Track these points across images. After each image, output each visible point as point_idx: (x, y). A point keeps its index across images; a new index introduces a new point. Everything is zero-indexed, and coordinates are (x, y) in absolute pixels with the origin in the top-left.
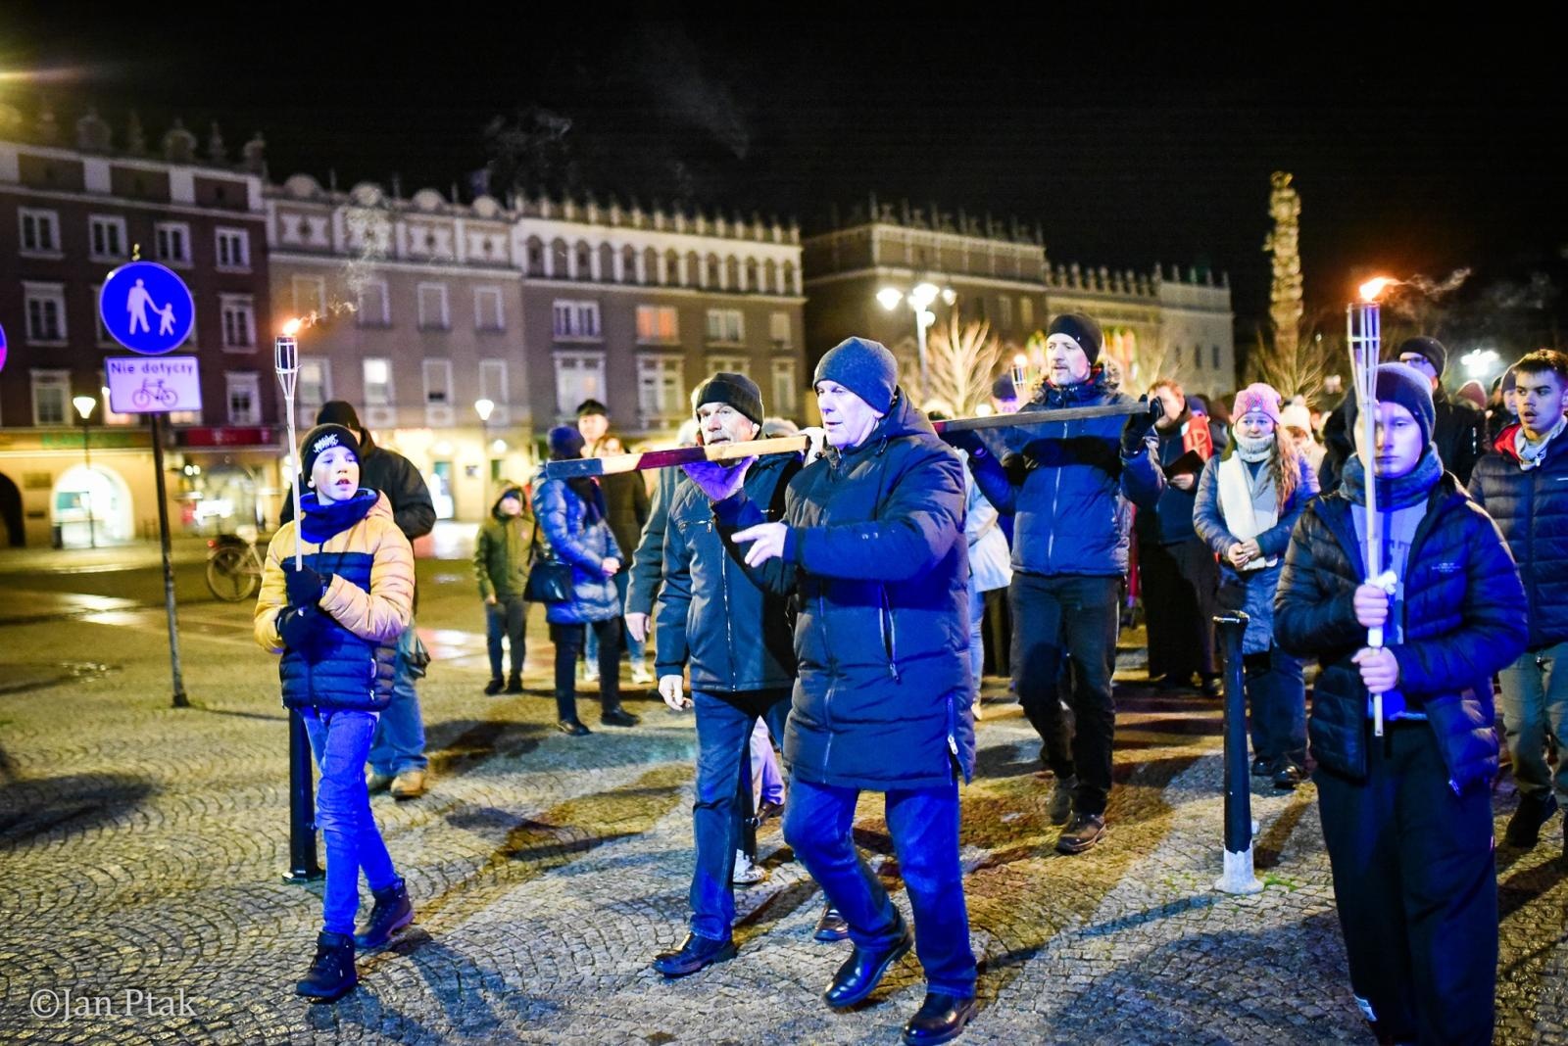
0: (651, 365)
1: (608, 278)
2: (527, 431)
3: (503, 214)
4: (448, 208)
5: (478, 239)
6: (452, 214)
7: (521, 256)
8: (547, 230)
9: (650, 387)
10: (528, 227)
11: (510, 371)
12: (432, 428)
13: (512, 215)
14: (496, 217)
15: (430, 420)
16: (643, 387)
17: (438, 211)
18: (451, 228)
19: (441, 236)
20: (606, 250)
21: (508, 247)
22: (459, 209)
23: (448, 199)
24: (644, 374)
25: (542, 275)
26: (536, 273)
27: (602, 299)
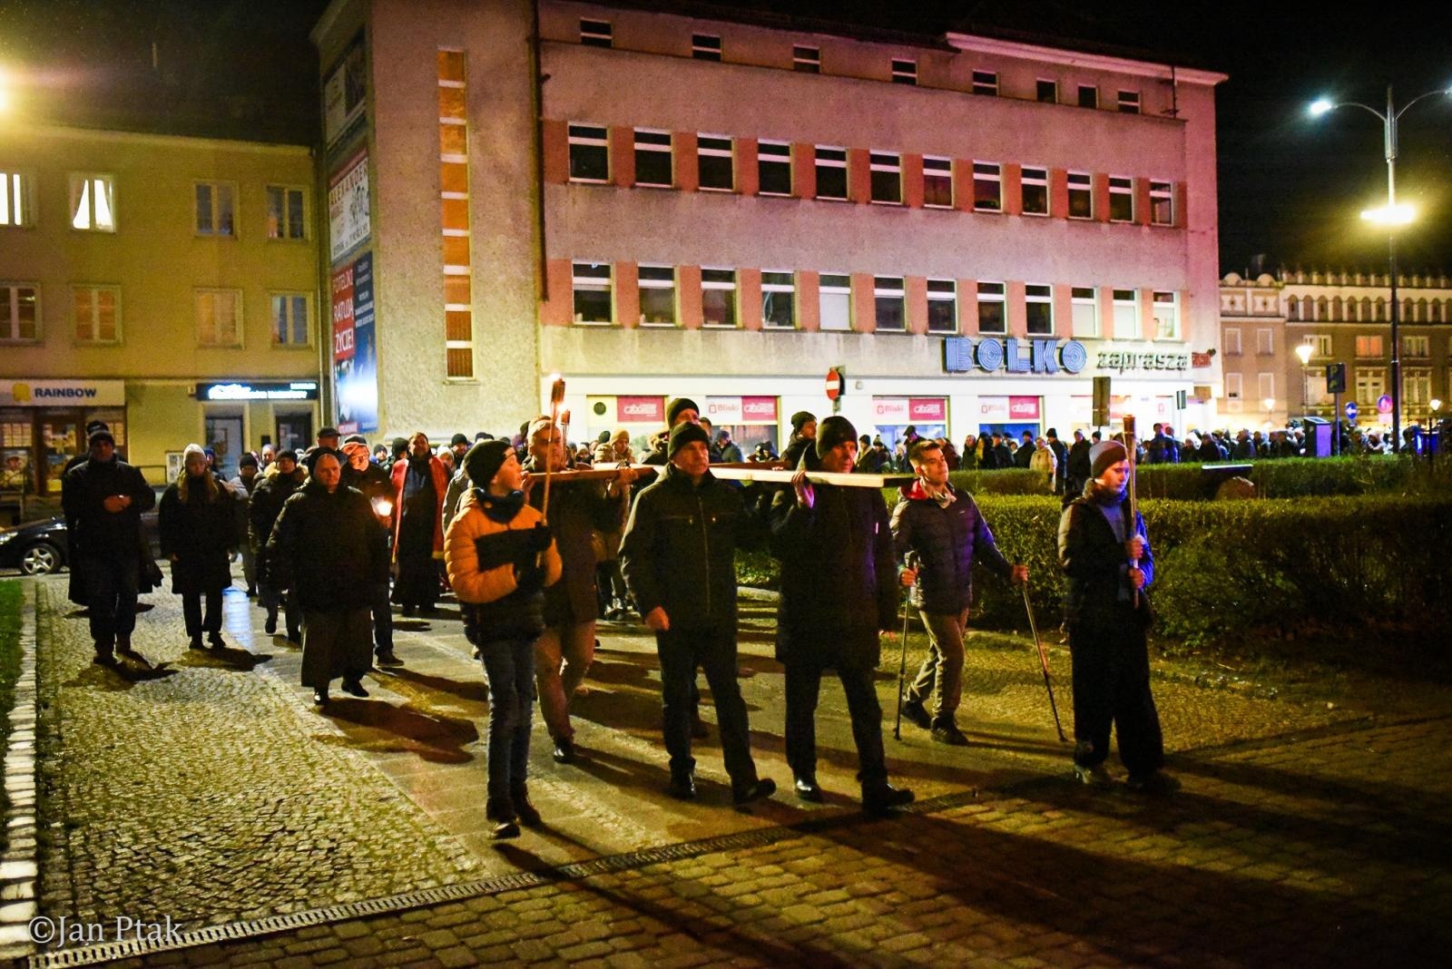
0: (1364, 374)
1: (1338, 320)
2: (1286, 415)
3: (1275, 284)
4: (1243, 282)
5: (1259, 300)
6: (1245, 286)
7: (1284, 309)
8: (1301, 291)
9: (1363, 388)
10: (1290, 290)
11: (1275, 379)
12: (1230, 413)
13: (1280, 284)
14: (1270, 286)
15: (1230, 409)
16: (1358, 388)
17: (1238, 285)
18: (1245, 294)
19: (1239, 299)
20: (1338, 301)
21: (1277, 304)
22: (1249, 283)
23: (1243, 278)
24: (1360, 380)
25: (1297, 320)
26: (1294, 319)
27: (1333, 333)
